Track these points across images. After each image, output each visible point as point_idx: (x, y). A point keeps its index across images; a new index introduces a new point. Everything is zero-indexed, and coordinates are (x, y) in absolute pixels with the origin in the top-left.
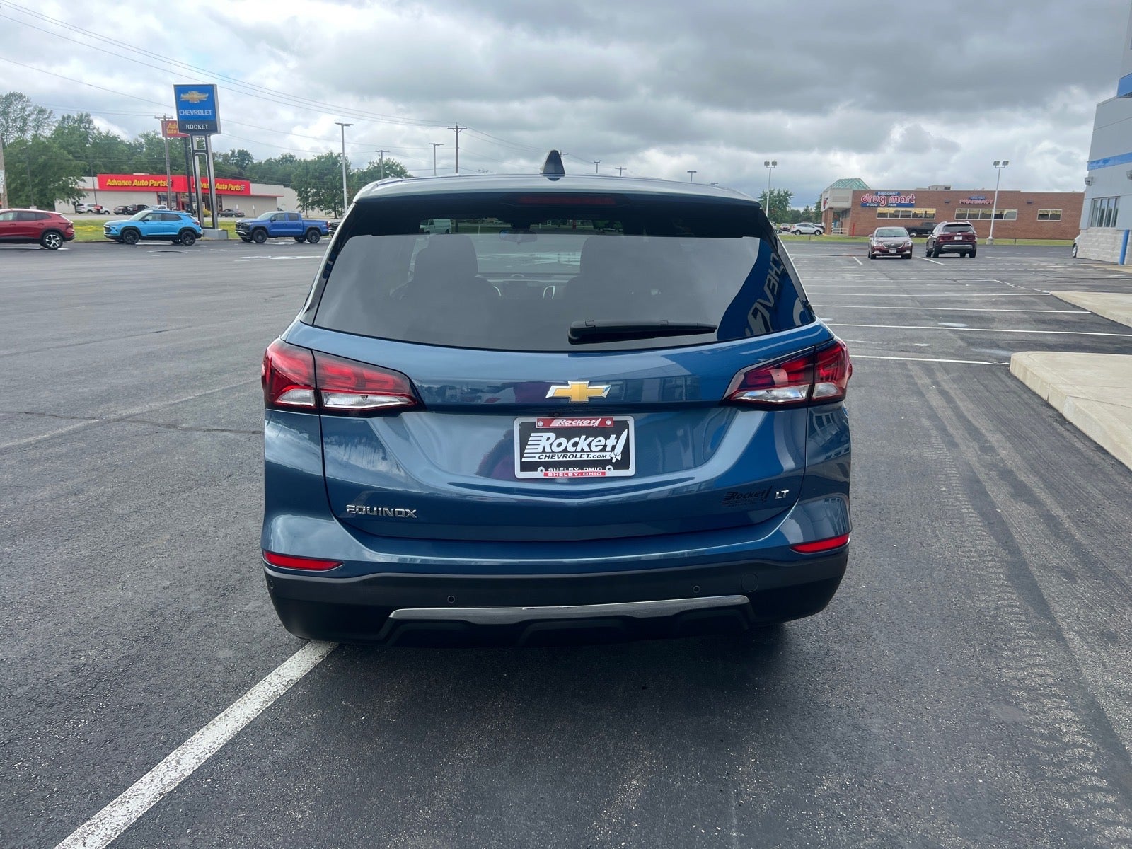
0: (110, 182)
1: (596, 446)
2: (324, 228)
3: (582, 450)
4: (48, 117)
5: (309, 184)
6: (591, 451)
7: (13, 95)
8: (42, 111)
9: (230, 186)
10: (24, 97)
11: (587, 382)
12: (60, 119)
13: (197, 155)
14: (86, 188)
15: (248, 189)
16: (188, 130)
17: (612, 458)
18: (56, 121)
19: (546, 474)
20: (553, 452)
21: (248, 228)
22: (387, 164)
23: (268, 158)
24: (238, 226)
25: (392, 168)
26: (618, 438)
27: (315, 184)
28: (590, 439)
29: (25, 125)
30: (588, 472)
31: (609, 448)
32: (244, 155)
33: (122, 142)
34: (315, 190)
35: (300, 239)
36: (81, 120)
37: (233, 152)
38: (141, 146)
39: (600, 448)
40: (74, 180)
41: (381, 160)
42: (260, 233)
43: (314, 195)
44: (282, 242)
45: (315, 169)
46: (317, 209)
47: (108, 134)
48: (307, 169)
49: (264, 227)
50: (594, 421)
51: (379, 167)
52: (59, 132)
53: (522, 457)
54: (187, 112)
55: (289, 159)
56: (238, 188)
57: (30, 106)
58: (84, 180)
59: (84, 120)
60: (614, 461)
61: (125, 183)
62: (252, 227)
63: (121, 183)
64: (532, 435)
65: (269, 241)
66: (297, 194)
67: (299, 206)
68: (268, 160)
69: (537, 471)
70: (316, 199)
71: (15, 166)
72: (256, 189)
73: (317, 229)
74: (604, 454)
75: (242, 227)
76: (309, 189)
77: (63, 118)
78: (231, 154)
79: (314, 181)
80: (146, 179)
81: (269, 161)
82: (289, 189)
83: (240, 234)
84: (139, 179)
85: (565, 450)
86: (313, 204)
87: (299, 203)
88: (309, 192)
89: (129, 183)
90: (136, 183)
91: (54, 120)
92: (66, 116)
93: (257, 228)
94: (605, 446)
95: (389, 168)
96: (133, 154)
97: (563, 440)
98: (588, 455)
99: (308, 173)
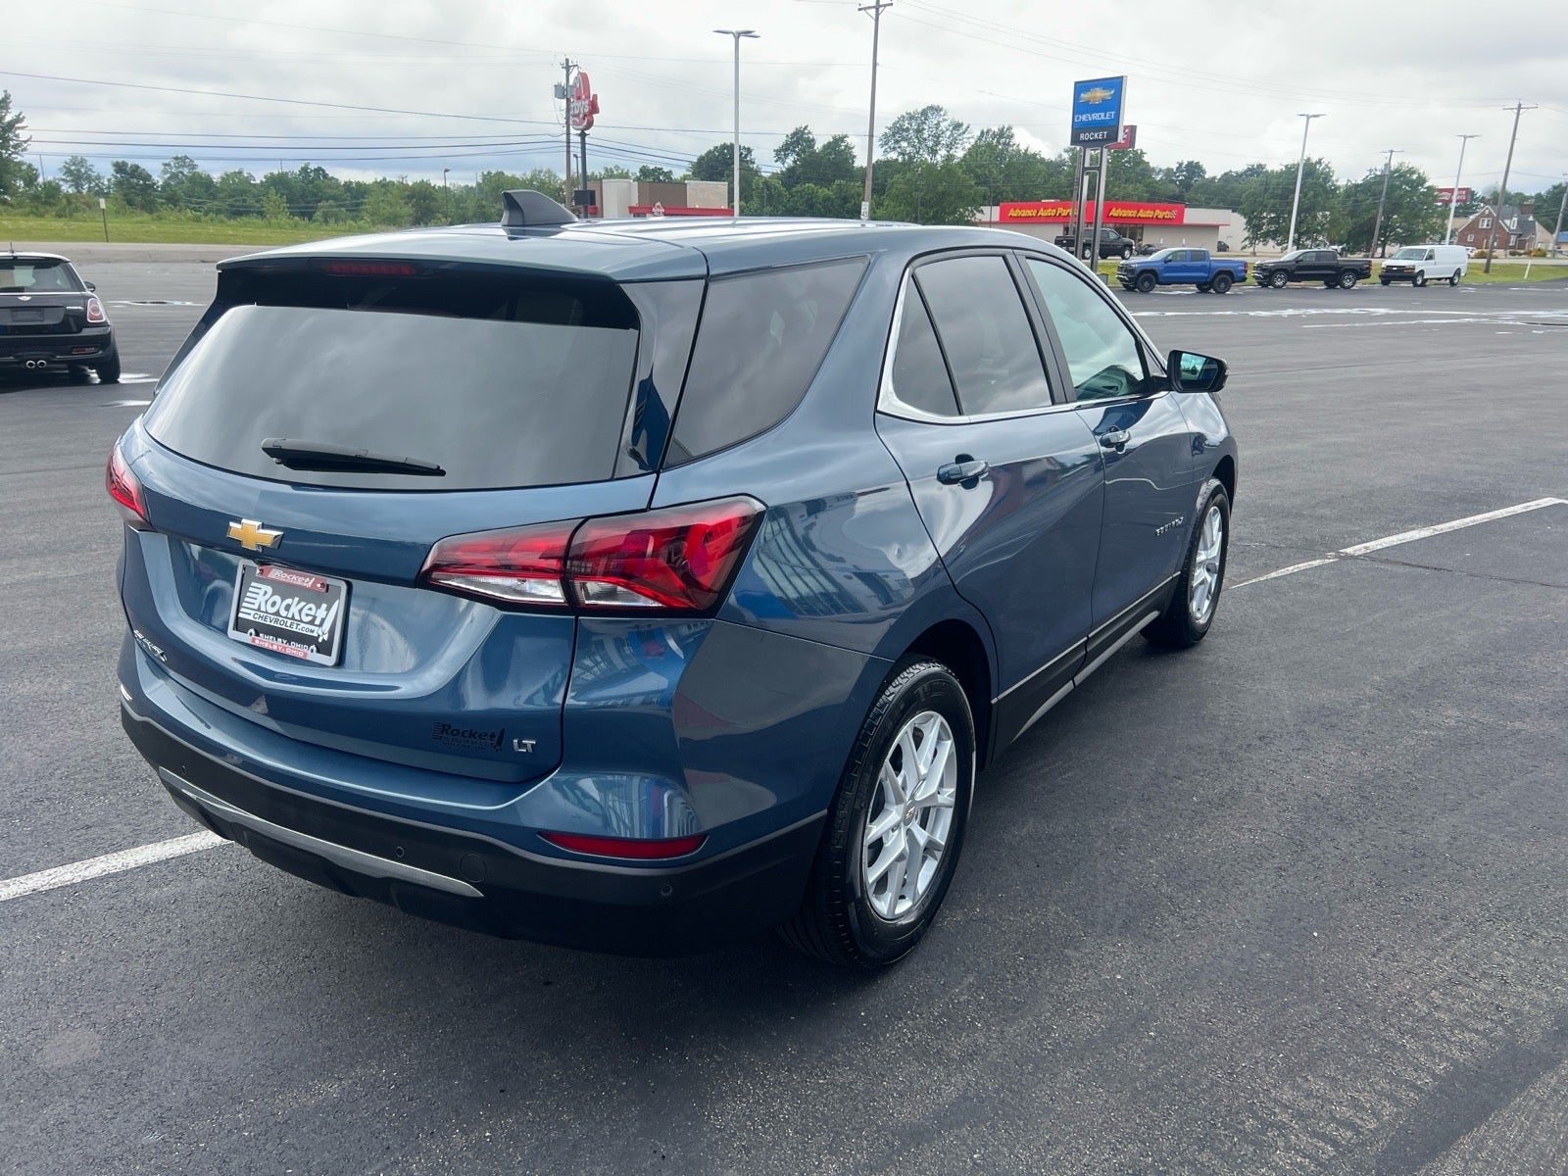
0: (1013, 213)
1: (307, 615)
2: (1241, 271)
3: (293, 618)
4: (964, 133)
5: (1266, 206)
6: (301, 621)
7: (931, 108)
8: (957, 126)
9: (1158, 212)
10: (941, 110)
11: (258, 523)
12: (979, 134)
13: (1087, 174)
14: (983, 220)
15: (1181, 215)
16: (1082, 141)
17: (319, 636)
18: (972, 137)
19: (253, 640)
20: (266, 612)
21: (1132, 271)
22: (1396, 171)
23: (1227, 171)
24: (1121, 268)
25: (1405, 176)
26: (328, 609)
27: (1273, 206)
28: (303, 604)
29: (937, 143)
30: (295, 649)
31: (317, 622)
32: (1194, 169)
33: (1042, 161)
34: (1273, 215)
35: (1204, 287)
36: (1001, 134)
37: (1181, 165)
38: (1062, 163)
39: (310, 618)
40: (972, 211)
41: (1387, 165)
42: (1147, 279)
43: (1271, 221)
44: (1177, 291)
45: (1278, 184)
46: (1271, 243)
47: (1026, 150)
48: (1267, 184)
49: (1153, 270)
50: (308, 579)
51: (1382, 176)
52: (974, 152)
53: (238, 611)
54: (1084, 118)
55: (1256, 171)
56: (1167, 214)
57: (945, 120)
58: (982, 212)
59: (1004, 134)
60: (320, 640)
61: (1029, 213)
62: (1138, 271)
63: (1025, 213)
64: (253, 584)
65: (1158, 290)
66: (1245, 220)
67: (1246, 239)
68: (1226, 174)
69: (246, 633)
70: (1273, 228)
71: (912, 196)
72: (1192, 215)
73: (1229, 273)
74: (313, 628)
75: (1126, 271)
76: (1265, 214)
77: (982, 133)
78: (1178, 168)
79: (1272, 201)
80: (1054, 206)
81: (1227, 176)
82: (1236, 215)
83: (1121, 280)
84: (1046, 207)
85: (277, 613)
86: (1266, 236)
87: (1246, 234)
88: (1264, 218)
89: (1034, 213)
90: (1042, 213)
91: (970, 135)
92: (985, 130)
93: (1144, 271)
94: (315, 617)
95: (1400, 176)
96: (1051, 175)
97: (277, 598)
98: (298, 625)
99: (1266, 190)
